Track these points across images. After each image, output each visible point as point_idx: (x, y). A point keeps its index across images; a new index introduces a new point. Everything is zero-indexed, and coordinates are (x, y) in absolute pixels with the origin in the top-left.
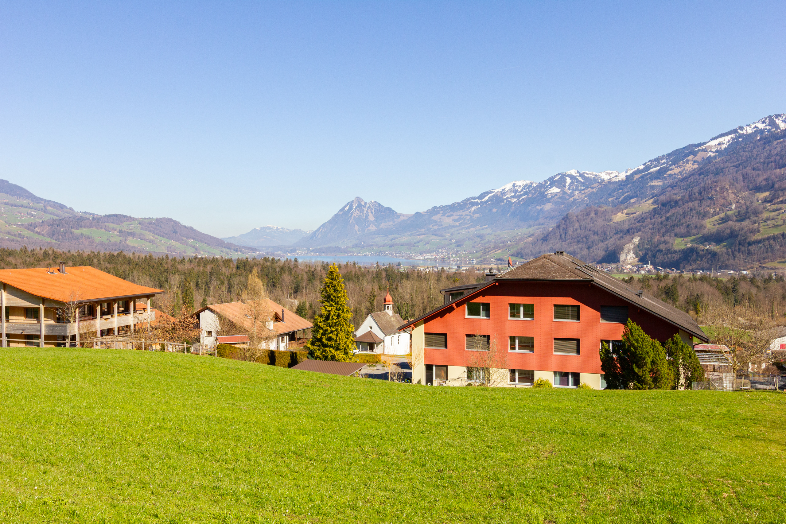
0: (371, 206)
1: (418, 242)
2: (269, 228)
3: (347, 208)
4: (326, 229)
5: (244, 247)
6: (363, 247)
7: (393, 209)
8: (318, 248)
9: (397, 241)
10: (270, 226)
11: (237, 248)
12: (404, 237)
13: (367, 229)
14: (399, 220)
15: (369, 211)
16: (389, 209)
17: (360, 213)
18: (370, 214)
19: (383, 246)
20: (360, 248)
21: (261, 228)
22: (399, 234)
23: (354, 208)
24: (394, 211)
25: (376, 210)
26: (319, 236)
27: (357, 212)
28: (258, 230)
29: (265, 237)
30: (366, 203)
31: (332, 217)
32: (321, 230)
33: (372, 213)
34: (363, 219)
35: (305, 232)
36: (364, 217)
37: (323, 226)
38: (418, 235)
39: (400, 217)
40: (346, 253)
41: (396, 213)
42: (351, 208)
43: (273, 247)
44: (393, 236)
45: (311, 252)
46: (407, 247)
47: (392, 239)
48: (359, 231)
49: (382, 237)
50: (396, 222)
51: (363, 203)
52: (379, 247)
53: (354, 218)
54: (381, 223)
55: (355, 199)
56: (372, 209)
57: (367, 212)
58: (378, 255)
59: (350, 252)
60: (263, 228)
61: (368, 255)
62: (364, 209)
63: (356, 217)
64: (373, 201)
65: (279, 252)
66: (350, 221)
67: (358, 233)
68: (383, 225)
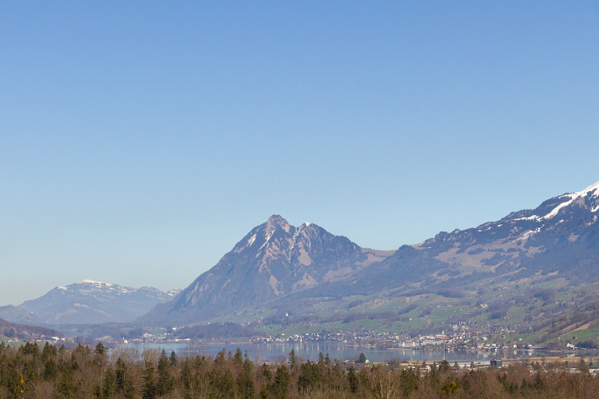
0: (305, 235)
1: (407, 311)
2: (88, 286)
3: (253, 239)
4: (207, 286)
5: (27, 327)
6: (287, 323)
7: (352, 240)
8: (191, 326)
9: (361, 309)
10: (90, 281)
11: (12, 330)
12: (376, 301)
13: (296, 284)
14: (365, 264)
15: (300, 244)
16: (344, 240)
17: (281, 249)
18: (302, 251)
19: (331, 320)
20: (280, 326)
21: (70, 287)
22: (365, 295)
23: (268, 238)
24: (355, 245)
25: (313, 242)
26: (194, 301)
27: (275, 247)
28: (62, 290)
29: (78, 305)
30: (292, 228)
31: (221, 261)
32: (196, 288)
33: (306, 249)
34: (286, 262)
35: (163, 293)
36: (289, 259)
37: (201, 279)
38: (407, 295)
39: (366, 258)
40: (250, 336)
41: (358, 248)
42: (261, 239)
43: (95, 326)
44: (353, 298)
45: (175, 335)
46: (382, 321)
47: (351, 306)
48: (279, 290)
49: (328, 300)
50: (358, 268)
51: (287, 229)
52: (322, 322)
53: (267, 260)
54: (326, 271)
55: (270, 219)
56: (307, 241)
57: (296, 247)
58: (319, 340)
59: (259, 334)
60: (74, 287)
61: (299, 342)
62: (290, 240)
63: (273, 258)
64: (308, 224)
65: (106, 337)
66: (258, 268)
67: (277, 292)
68: (331, 276)
